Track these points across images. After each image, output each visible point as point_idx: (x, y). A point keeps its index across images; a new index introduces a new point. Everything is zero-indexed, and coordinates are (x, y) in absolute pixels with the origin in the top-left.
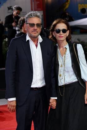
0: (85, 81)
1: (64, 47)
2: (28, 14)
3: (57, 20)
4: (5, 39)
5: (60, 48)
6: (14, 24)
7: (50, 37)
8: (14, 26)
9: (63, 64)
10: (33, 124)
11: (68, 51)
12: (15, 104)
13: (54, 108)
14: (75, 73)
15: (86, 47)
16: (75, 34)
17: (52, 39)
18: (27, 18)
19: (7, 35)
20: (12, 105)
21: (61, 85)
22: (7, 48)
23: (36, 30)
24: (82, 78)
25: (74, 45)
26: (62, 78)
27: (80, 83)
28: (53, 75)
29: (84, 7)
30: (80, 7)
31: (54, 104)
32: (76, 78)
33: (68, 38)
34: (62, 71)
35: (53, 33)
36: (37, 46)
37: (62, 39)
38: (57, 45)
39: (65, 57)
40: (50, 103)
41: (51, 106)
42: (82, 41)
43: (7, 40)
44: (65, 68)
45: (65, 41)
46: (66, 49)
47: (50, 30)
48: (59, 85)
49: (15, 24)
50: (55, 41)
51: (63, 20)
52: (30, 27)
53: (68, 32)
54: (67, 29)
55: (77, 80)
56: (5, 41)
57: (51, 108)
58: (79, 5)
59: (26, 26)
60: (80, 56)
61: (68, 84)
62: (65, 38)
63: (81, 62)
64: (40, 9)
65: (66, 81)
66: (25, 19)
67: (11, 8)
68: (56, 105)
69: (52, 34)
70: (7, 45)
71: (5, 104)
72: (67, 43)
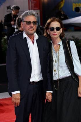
0: (78, 75)
1: (58, 44)
2: (24, 13)
3: (51, 18)
4: (5, 36)
5: (54, 45)
6: (12, 23)
7: (45, 34)
8: (13, 24)
9: (57, 60)
10: (30, 116)
11: (62, 48)
12: (19, 97)
13: (50, 101)
14: (68, 68)
15: (79, 43)
16: (70, 31)
17: (46, 36)
18: (23, 16)
19: (7, 33)
20: (16, 98)
21: (56, 79)
22: (7, 45)
23: (33, 27)
24: (75, 72)
25: (67, 42)
26: (57, 73)
27: (74, 78)
28: (48, 70)
29: (78, 6)
30: (74, 6)
31: (50, 97)
32: (70, 72)
33: (62, 36)
34: (56, 66)
35: (48, 31)
36: (33, 43)
37: (55, 36)
38: (51, 42)
39: (59, 53)
40: (46, 96)
41: (47, 99)
42: (76, 38)
43: (6, 37)
44: (59, 64)
45: (59, 38)
46: (60, 45)
47: (45, 28)
48: (54, 80)
49: (14, 22)
50: (49, 38)
51: (56, 19)
52: (26, 25)
53: (61, 30)
54: (60, 27)
55: (70, 75)
56: (5, 38)
57: (47, 101)
58: (73, 4)
59: (22, 25)
60: (73, 52)
61: (62, 78)
62: (59, 36)
63: (74, 57)
64: (37, 8)
65: (61, 76)
66: (22, 17)
67: (10, 7)
68: (51, 98)
69: (46, 31)
70: (6, 42)
71: (4, 98)
72: (60, 39)
